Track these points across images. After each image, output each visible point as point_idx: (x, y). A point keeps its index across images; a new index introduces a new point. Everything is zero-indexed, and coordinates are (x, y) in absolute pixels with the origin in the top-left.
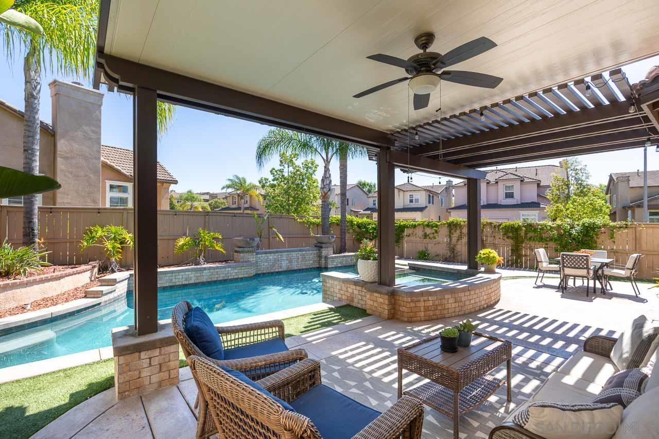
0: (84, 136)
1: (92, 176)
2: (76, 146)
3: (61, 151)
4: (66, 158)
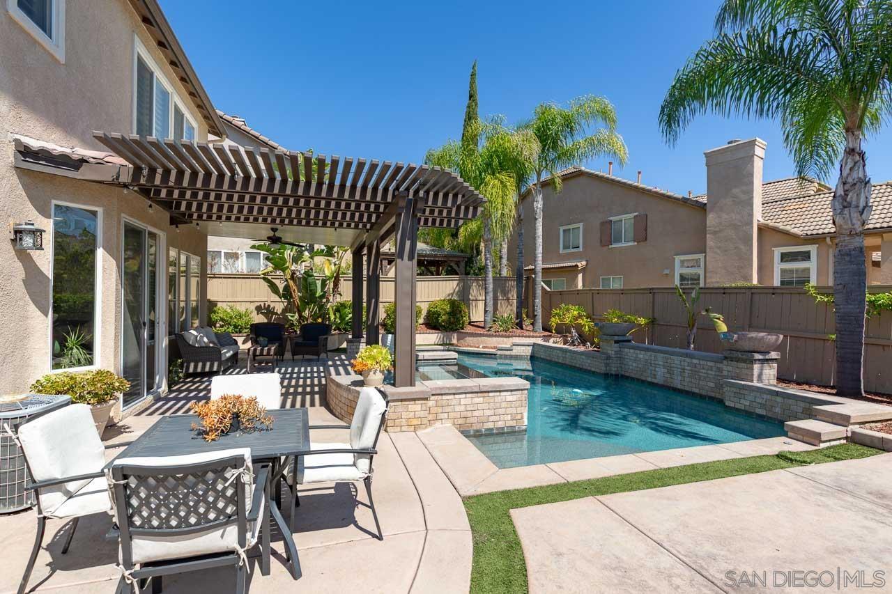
0: (733, 201)
1: (742, 247)
2: (725, 216)
3: (709, 227)
4: (715, 233)
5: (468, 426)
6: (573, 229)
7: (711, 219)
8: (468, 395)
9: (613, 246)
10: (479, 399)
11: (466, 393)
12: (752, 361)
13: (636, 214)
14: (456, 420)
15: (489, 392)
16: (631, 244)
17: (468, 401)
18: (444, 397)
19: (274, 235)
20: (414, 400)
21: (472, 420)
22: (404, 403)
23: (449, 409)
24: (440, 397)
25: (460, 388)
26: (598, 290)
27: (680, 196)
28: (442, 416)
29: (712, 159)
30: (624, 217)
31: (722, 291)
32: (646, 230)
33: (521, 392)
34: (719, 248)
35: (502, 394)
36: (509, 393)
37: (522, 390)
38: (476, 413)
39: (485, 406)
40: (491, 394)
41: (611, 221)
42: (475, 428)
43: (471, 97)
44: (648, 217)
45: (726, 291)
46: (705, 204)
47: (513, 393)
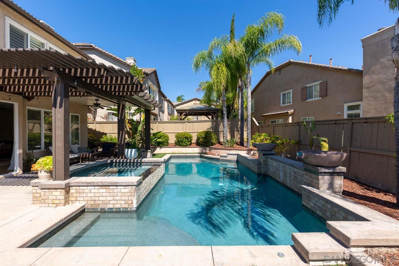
2: (375, 77)
3: (365, 85)
4: (368, 88)
5: (96, 206)
6: (287, 93)
7: (366, 80)
8: (96, 187)
9: (308, 101)
10: (103, 190)
11: (94, 186)
12: (318, 173)
13: (321, 82)
14: (88, 201)
15: (109, 186)
16: (318, 98)
17: (96, 191)
18: (81, 188)
19: (97, 103)
20: (56, 189)
21: (99, 202)
22: (50, 190)
23: (84, 195)
24: (78, 188)
25: (89, 183)
26: (275, 124)
27: (346, 68)
28: (80, 199)
29: (366, 43)
30: (313, 84)
31: (334, 122)
32: (327, 90)
33: (131, 187)
34: (372, 97)
35: (118, 187)
36: (123, 187)
37: (132, 186)
38: (101, 198)
39: (108, 194)
40: (111, 187)
41: (307, 87)
42: (101, 207)
43: (231, 31)
44: (328, 82)
45: (337, 122)
46: (362, 71)
47: (126, 187)
